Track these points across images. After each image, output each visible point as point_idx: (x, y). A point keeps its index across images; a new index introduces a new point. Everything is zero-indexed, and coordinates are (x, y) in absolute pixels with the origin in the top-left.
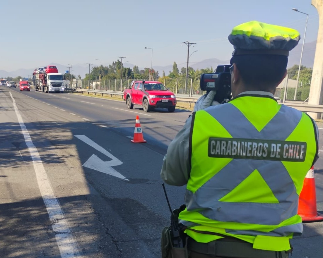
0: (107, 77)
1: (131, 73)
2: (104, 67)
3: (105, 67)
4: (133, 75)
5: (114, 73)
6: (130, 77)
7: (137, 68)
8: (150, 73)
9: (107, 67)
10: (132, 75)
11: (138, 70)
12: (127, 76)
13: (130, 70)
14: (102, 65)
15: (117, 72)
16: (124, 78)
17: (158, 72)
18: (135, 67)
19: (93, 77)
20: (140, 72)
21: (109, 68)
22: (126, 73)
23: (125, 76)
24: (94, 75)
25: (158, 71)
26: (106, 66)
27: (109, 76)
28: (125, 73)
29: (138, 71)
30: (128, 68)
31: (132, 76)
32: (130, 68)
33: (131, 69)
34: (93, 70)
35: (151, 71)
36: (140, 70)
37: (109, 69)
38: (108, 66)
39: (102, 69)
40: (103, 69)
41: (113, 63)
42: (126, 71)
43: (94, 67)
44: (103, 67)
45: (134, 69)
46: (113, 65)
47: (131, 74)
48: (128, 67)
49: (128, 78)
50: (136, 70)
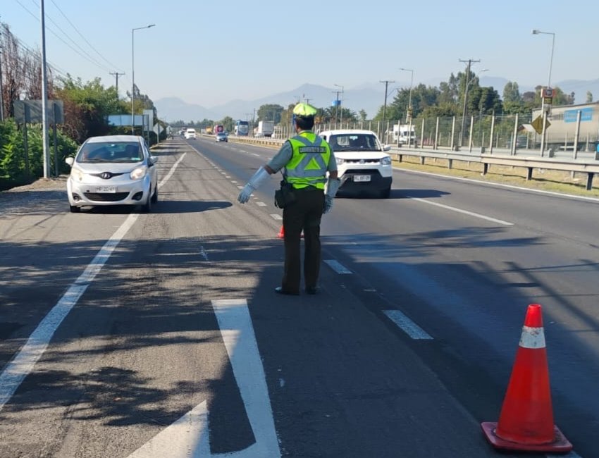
0: (429, 113)
1: (495, 100)
2: (427, 87)
3: (430, 88)
4: (501, 106)
5: (453, 100)
6: (491, 109)
7: (514, 88)
8: (545, 98)
9: (436, 87)
10: (496, 105)
11: (517, 91)
12: (482, 109)
13: (492, 94)
14: (423, 83)
15: (460, 98)
16: (475, 112)
17: (575, 96)
18: (510, 85)
19: (396, 113)
20: (522, 97)
21: (439, 90)
22: (482, 100)
23: (477, 109)
24: (400, 108)
25: (573, 94)
26: (433, 86)
27: (437, 110)
28: (479, 101)
29: (518, 94)
30: (486, 89)
31: (496, 108)
32: (492, 88)
33: (495, 89)
34: (399, 96)
35: (548, 92)
36: (522, 91)
37: (440, 92)
38: (438, 86)
39: (421, 91)
40: (423, 94)
41: (452, 77)
42: (480, 95)
43: (402, 89)
44: (425, 87)
45: (506, 90)
46: (451, 82)
47: (494, 104)
48: (488, 86)
49: (485, 112)
50: (513, 93)
